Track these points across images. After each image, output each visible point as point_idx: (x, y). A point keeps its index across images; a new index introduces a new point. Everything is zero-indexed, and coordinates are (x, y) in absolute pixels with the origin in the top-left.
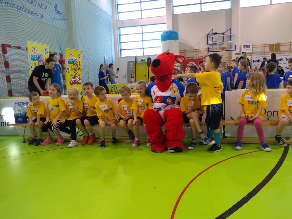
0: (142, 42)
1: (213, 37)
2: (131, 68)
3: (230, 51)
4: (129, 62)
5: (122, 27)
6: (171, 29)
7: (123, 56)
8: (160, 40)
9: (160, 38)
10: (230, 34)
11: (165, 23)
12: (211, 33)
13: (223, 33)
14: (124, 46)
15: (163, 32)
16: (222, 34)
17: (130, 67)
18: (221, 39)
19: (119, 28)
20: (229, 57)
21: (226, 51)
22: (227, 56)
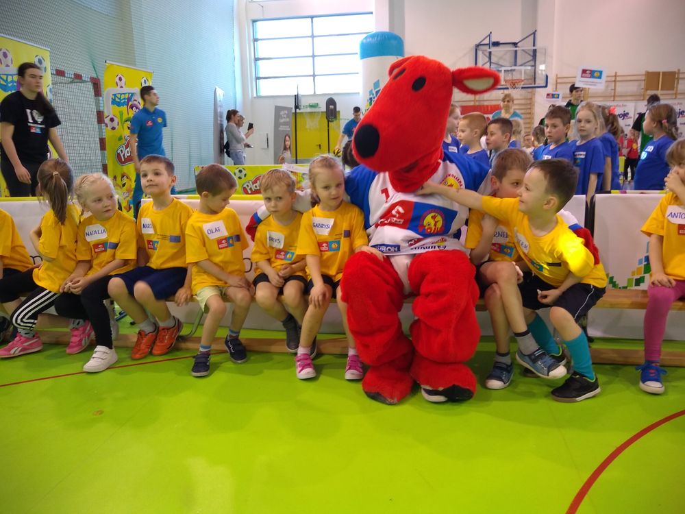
0: (312, 58)
1: (490, 53)
2: (285, 124)
3: (530, 90)
4: (278, 109)
5: (262, 18)
6: (385, 28)
7: (263, 93)
8: (358, 56)
9: (358, 49)
10: (534, 45)
11: (372, 13)
12: (487, 41)
13: (515, 44)
14: (264, 68)
15: (365, 35)
16: (511, 45)
17: (282, 121)
18: (509, 58)
19: (254, 21)
20: (527, 104)
21: (522, 88)
22: (523, 102)
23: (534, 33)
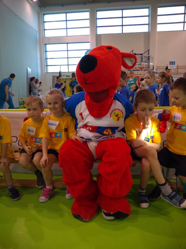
0: (67, 59)
4: (54, 77)
7: (49, 71)
11: (89, 42)
13: (142, 54)
14: (49, 62)
15: (87, 50)
18: (140, 59)
23: (149, 50)
